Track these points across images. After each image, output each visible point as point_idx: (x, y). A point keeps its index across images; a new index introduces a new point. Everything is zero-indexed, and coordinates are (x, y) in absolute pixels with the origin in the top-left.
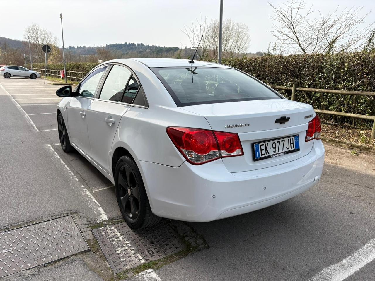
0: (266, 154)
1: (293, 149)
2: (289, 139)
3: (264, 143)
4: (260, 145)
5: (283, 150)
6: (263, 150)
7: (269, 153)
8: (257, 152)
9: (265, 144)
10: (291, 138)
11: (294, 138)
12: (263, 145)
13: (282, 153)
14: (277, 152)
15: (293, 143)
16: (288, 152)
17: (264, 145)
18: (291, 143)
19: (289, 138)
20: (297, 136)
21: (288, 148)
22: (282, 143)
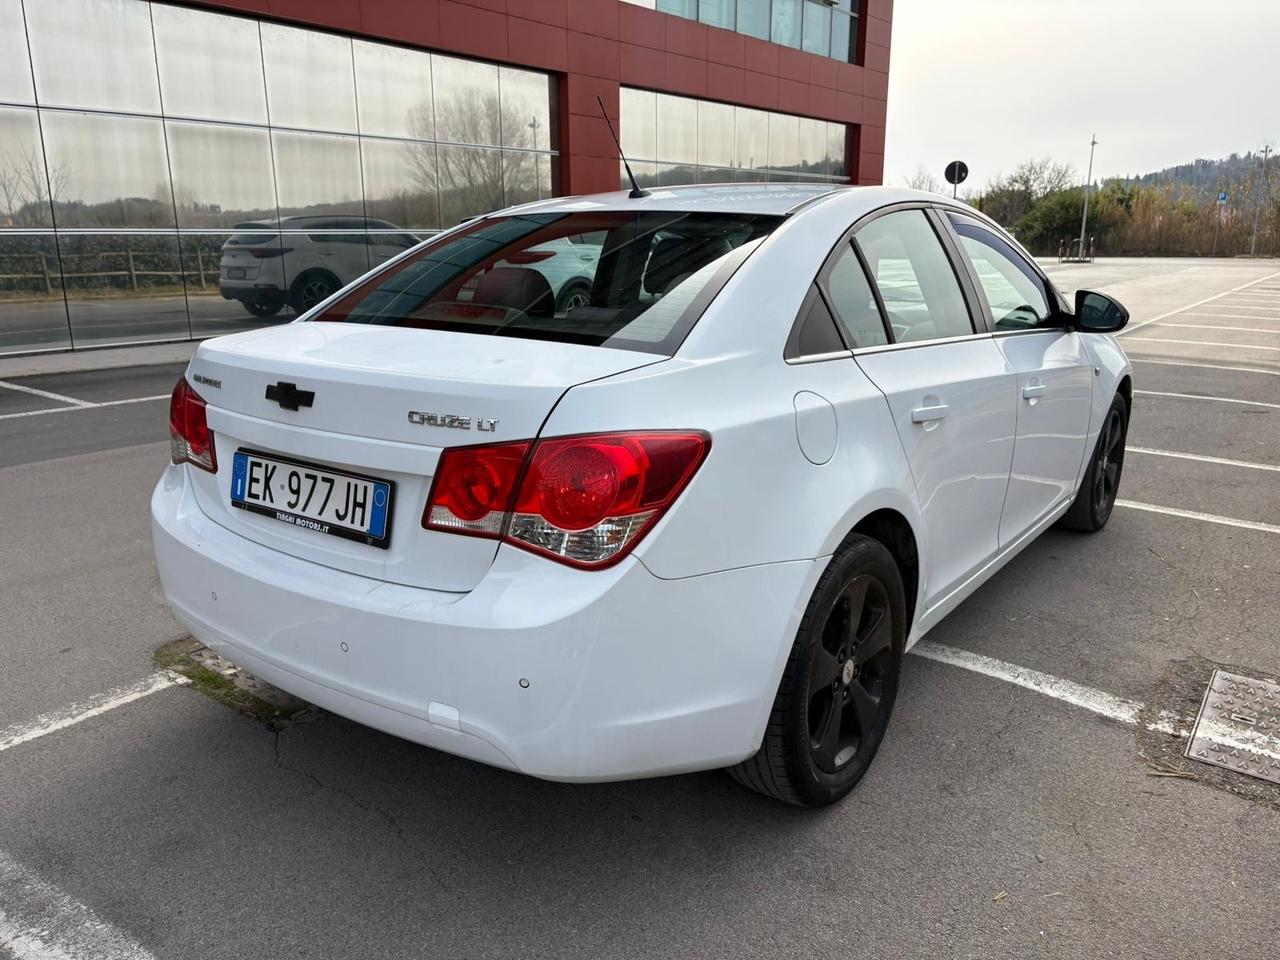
0: (264, 499)
1: (357, 526)
2: (349, 484)
3: (264, 462)
4: (251, 459)
5: (320, 514)
6: (257, 481)
7: (272, 501)
8: (240, 481)
9: (267, 466)
10: (361, 484)
11: (371, 486)
12: (259, 465)
13: (315, 521)
14: (297, 510)
15: (363, 506)
16: (336, 531)
17: (264, 466)
18: (356, 504)
19: (353, 481)
20: (387, 488)
21: (342, 513)
22: (322, 488)
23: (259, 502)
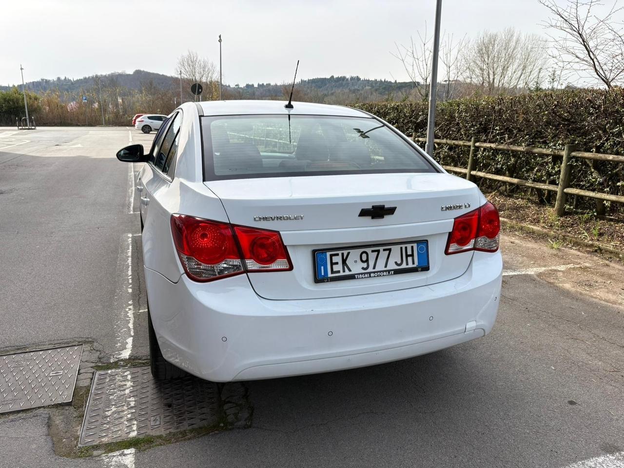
0: (344, 271)
1: (410, 265)
2: (401, 248)
3: (340, 252)
4: (328, 254)
5: (386, 266)
6: (337, 263)
7: (350, 270)
8: (322, 267)
9: (343, 254)
10: (409, 246)
11: (415, 245)
12: (337, 255)
13: (383, 271)
14: (370, 269)
15: (412, 255)
16: (397, 272)
17: (340, 255)
18: (407, 256)
19: (404, 246)
20: (423, 243)
21: (399, 262)
22: (383, 255)
23: (342, 274)
